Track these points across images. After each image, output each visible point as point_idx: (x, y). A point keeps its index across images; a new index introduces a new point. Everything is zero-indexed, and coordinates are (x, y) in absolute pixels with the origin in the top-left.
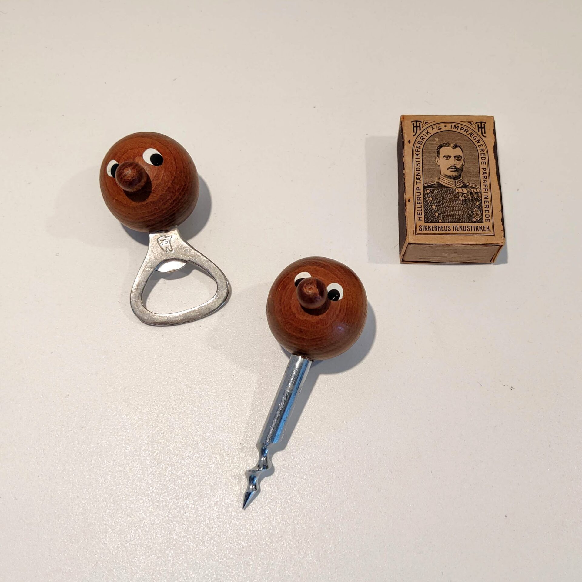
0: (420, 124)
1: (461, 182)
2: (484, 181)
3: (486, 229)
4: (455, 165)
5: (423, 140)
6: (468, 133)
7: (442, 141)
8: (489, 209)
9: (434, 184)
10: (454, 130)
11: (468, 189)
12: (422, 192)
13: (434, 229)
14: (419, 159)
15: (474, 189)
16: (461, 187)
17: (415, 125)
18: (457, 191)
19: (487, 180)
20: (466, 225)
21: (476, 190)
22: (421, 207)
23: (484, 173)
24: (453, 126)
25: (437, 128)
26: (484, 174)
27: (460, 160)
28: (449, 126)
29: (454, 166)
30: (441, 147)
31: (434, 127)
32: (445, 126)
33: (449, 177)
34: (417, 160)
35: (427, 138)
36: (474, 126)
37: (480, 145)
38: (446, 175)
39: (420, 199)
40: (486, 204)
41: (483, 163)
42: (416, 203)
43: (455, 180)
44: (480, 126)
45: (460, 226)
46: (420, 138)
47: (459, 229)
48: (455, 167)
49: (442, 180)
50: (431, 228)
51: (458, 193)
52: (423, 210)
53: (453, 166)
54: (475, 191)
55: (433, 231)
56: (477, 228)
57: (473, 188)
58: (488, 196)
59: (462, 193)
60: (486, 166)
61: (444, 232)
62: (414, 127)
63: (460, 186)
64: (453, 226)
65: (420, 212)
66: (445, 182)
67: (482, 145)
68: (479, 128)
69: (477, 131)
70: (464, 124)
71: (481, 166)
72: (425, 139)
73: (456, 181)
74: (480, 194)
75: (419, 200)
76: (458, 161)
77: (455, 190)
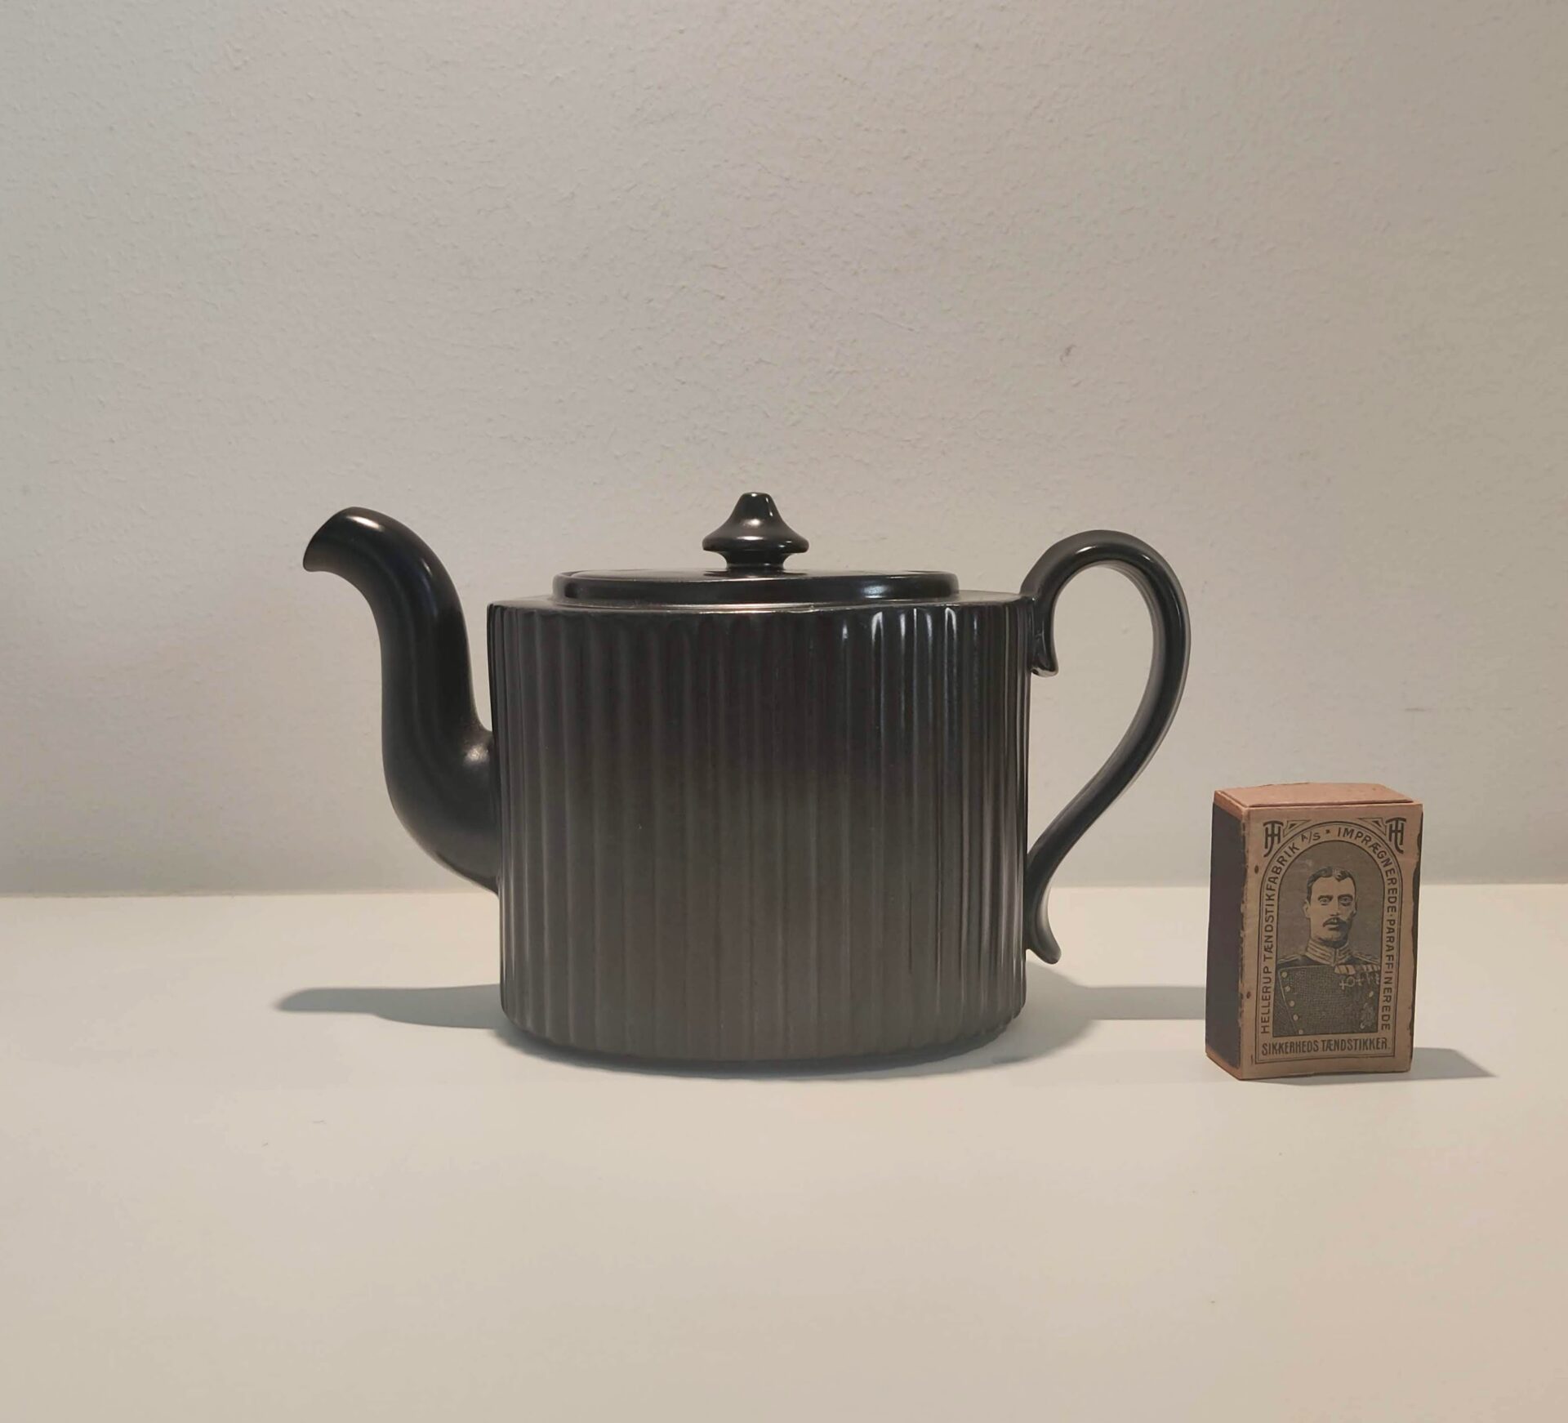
0: (1279, 828)
1: (1346, 953)
2: (1387, 948)
3: (1380, 1045)
4: (1338, 914)
5: (1283, 865)
6: (1370, 844)
8: (1391, 1004)
9: (1297, 960)
10: (1343, 839)
11: (1358, 967)
12: (1272, 976)
13: (1288, 1050)
14: (1272, 905)
15: (1369, 966)
16: (1345, 964)
17: (1270, 832)
18: (1337, 970)
19: (1394, 944)
20: (1345, 1037)
21: (1373, 968)
22: (1269, 1006)
23: (1391, 930)
24: (1343, 831)
25: (1313, 837)
26: (1389, 932)
27: (1349, 904)
28: (1334, 829)
29: (1337, 917)
30: (1315, 878)
31: (1307, 834)
32: (1328, 832)
33: (1325, 942)
34: (1269, 908)
35: (1290, 860)
36: (1383, 829)
37: (1390, 871)
38: (1320, 939)
39: (1269, 990)
40: (1387, 994)
41: (1390, 909)
42: (1261, 997)
43: (1336, 948)
44: (1394, 828)
45: (1335, 1041)
46: (1278, 861)
47: (1332, 1047)
48: (1338, 919)
49: (1311, 951)
50: (1284, 1046)
51: (1339, 975)
52: (1272, 1011)
53: (1334, 919)
54: (1371, 970)
55: (1287, 1053)
56: (1365, 1043)
57: (1366, 963)
58: (1391, 978)
59: (1345, 975)
60: (1396, 916)
61: (1306, 1055)
62: (1267, 836)
63: (1343, 961)
64: (1323, 1041)
65: (1266, 1016)
66: (1318, 954)
67: (1393, 869)
68: (1391, 831)
69: (1386, 838)
70: (1365, 825)
71: (1387, 916)
72: (1286, 861)
73: (1338, 950)
74: (1377, 975)
75: (1266, 992)
76: (1344, 907)
77: (1334, 969)
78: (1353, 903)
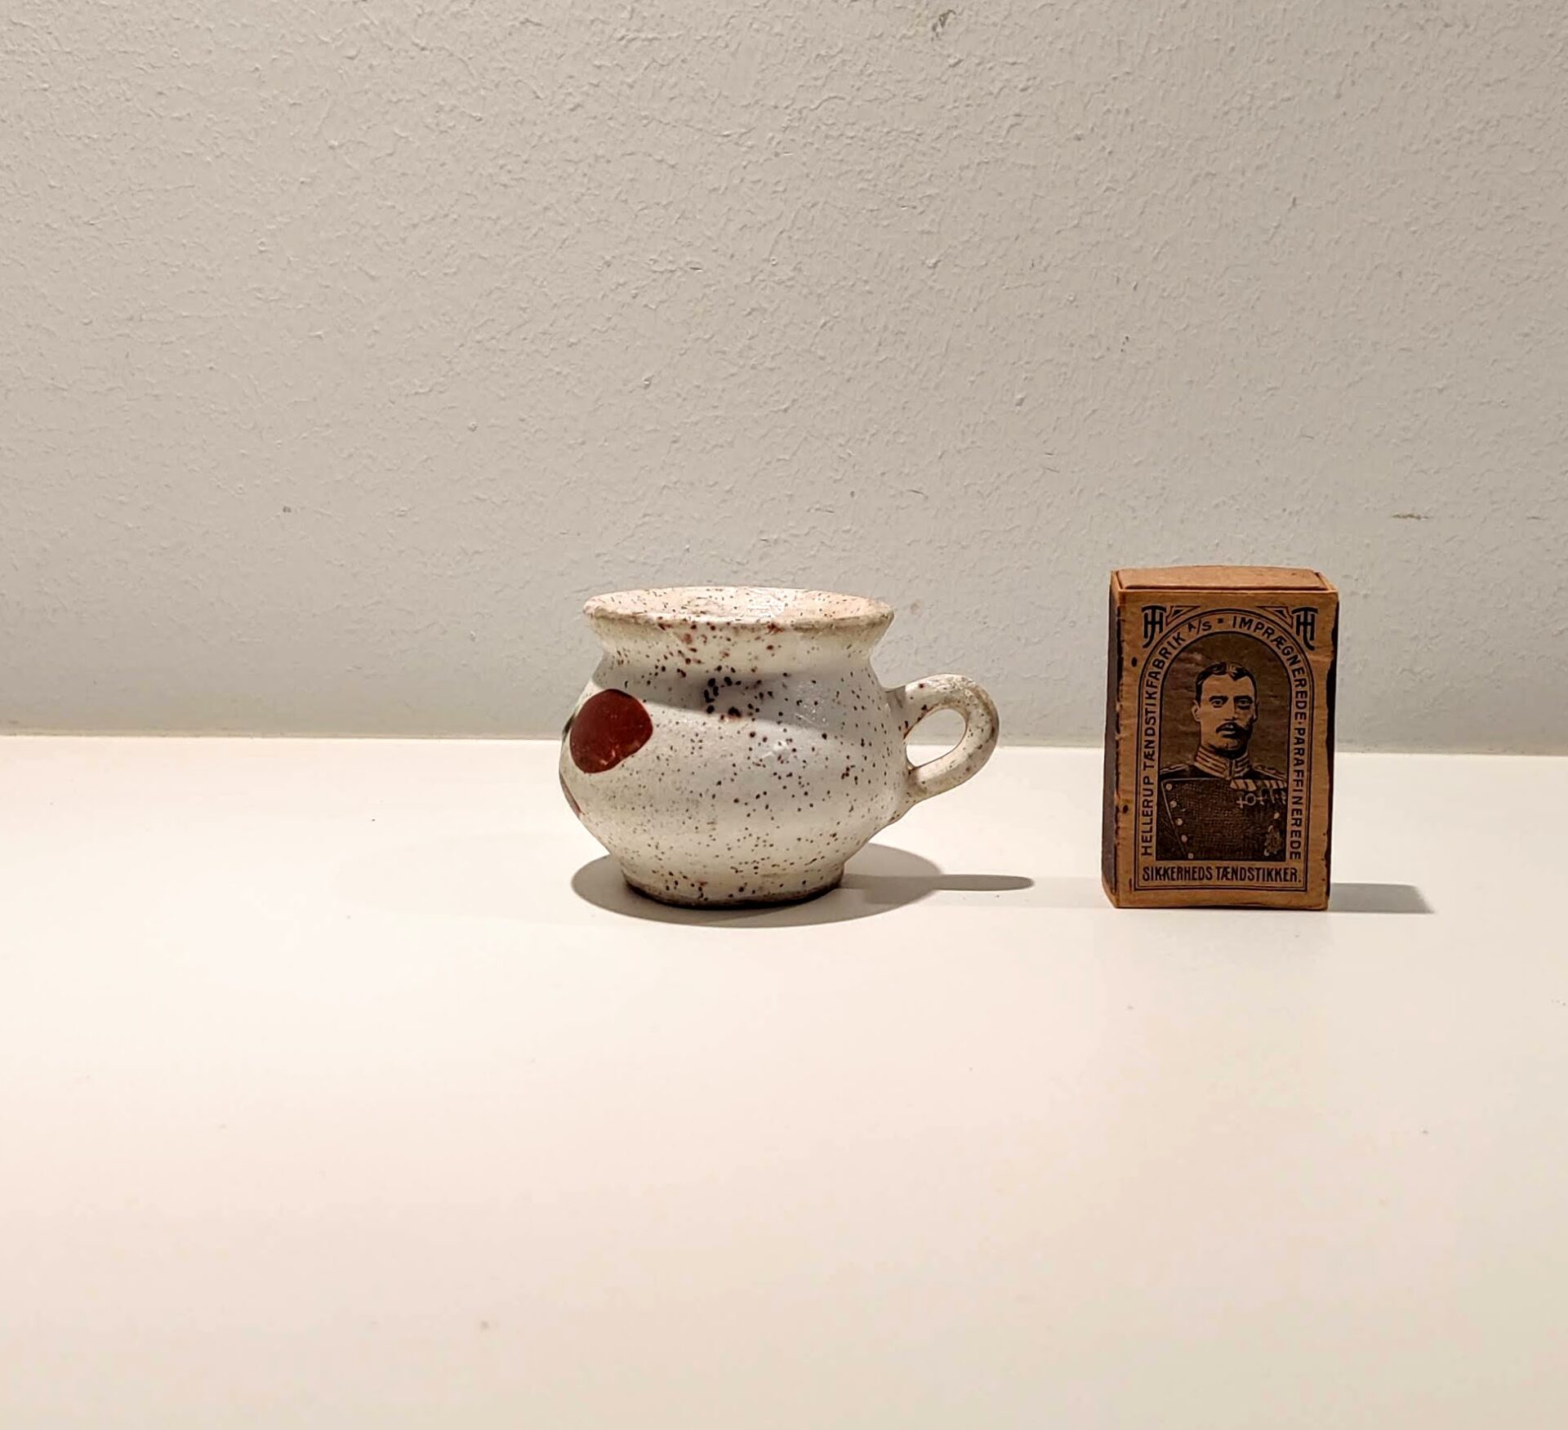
0: (1161, 615)
1: (1244, 765)
2: (1295, 762)
3: (1288, 878)
4: (1234, 719)
5: (1167, 658)
6: (1273, 637)
7: (1211, 659)
8: (1302, 829)
9: (1184, 770)
10: (1239, 630)
11: (1259, 783)
12: (1154, 788)
13: (1175, 876)
14: (1154, 705)
15: (1272, 781)
16: (1244, 778)
17: (1150, 619)
18: (1233, 785)
19: (1305, 758)
21: (1278, 785)
23: (1300, 741)
24: (1239, 620)
25: (1202, 627)
26: (1298, 743)
27: (1248, 708)
28: (1229, 619)
29: (1232, 722)
30: (1205, 675)
31: (1195, 623)
33: (1219, 752)
34: (1150, 708)
35: (1174, 653)
36: (1289, 621)
37: (1298, 670)
38: (1212, 746)
40: (1296, 816)
41: (1299, 716)
42: (1141, 813)
44: (1302, 620)
46: (1160, 653)
47: (1229, 876)
48: (1235, 725)
49: (1201, 761)
50: (1170, 872)
51: (1235, 791)
52: (1154, 829)
53: (1230, 724)
54: (1275, 787)
55: (1173, 879)
56: (1269, 874)
57: (1269, 778)
58: (1301, 798)
59: (1242, 790)
60: (1305, 724)
61: (1197, 883)
62: (1147, 623)
63: (1241, 774)
66: (1209, 765)
67: (1302, 669)
68: (1299, 624)
69: (1293, 631)
70: (1266, 614)
71: (1294, 724)
72: (1170, 653)
73: (1234, 761)
74: (1283, 793)
75: (1148, 807)
76: (1242, 711)
77: (1230, 782)
78: (1253, 706)
